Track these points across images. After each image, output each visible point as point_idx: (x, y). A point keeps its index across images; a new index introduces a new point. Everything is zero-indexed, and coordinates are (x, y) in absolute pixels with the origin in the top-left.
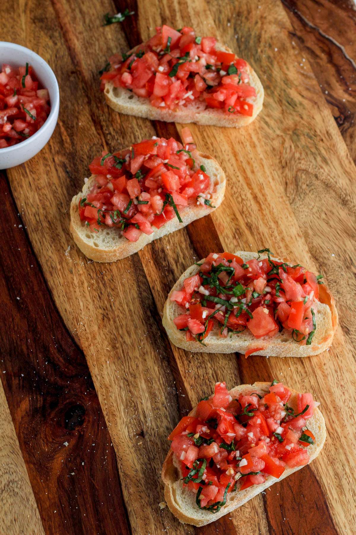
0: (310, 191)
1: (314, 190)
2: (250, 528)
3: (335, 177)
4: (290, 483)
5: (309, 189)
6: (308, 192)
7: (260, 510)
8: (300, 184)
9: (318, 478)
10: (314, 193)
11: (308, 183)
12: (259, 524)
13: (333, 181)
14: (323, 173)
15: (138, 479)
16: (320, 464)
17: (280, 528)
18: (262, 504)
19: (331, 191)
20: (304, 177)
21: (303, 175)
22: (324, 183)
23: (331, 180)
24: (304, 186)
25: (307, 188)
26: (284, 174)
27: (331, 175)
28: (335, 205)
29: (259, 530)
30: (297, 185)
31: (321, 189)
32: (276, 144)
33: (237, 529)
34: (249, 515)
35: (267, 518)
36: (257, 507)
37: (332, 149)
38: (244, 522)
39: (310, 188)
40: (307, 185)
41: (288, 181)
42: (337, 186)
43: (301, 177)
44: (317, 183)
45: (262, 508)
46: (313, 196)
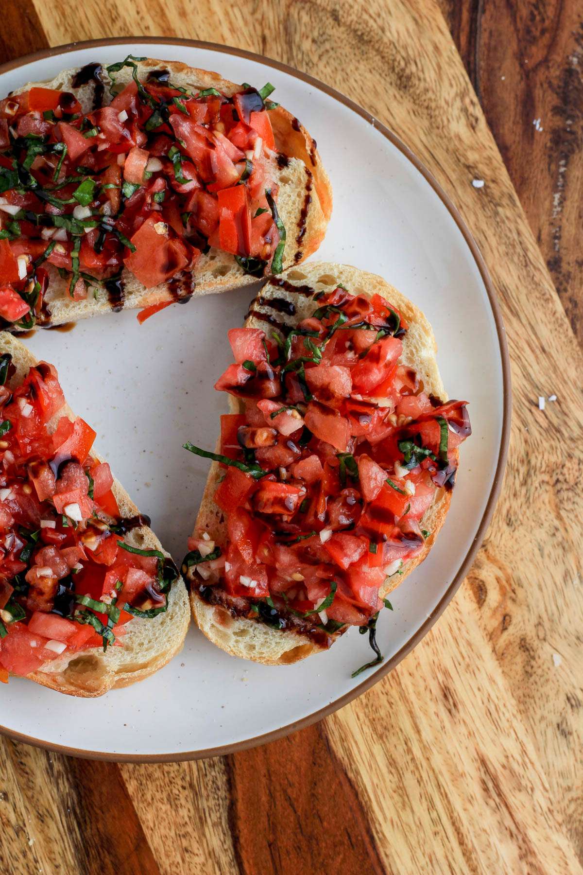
0: (320, 57)
1: (331, 53)
3: (379, 15)
4: (289, 791)
5: (320, 52)
6: (315, 59)
7: (225, 859)
8: (297, 38)
9: (351, 775)
10: (332, 61)
11: (316, 34)
13: (375, 26)
14: (351, 7)
16: (356, 742)
18: (229, 843)
19: (372, 53)
20: (305, 18)
21: (303, 14)
22: (355, 31)
23: (371, 22)
24: (307, 45)
25: (314, 48)
26: (258, 16)
27: (371, 12)
28: (379, 89)
30: (289, 43)
31: (347, 50)
34: (202, 870)
36: (218, 851)
39: (322, 49)
40: (314, 41)
41: (267, 32)
42: (385, 40)
43: (300, 20)
44: (338, 32)
45: (230, 854)
46: (328, 70)
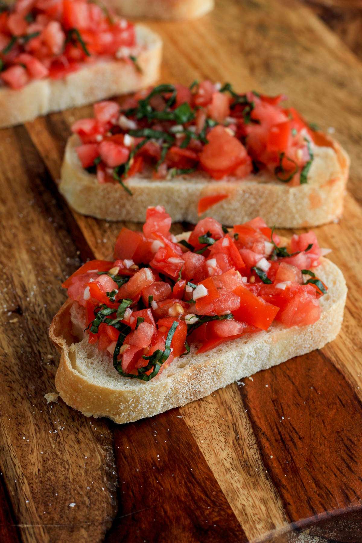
2: (219, 430)
4: (288, 372)
7: (236, 407)
9: (338, 366)
12: (234, 424)
15: (7, 365)
16: (341, 350)
17: (276, 430)
18: (238, 398)
29: (236, 432)
33: (193, 432)
34: (215, 412)
35: (250, 417)
36: (229, 401)
38: (207, 422)
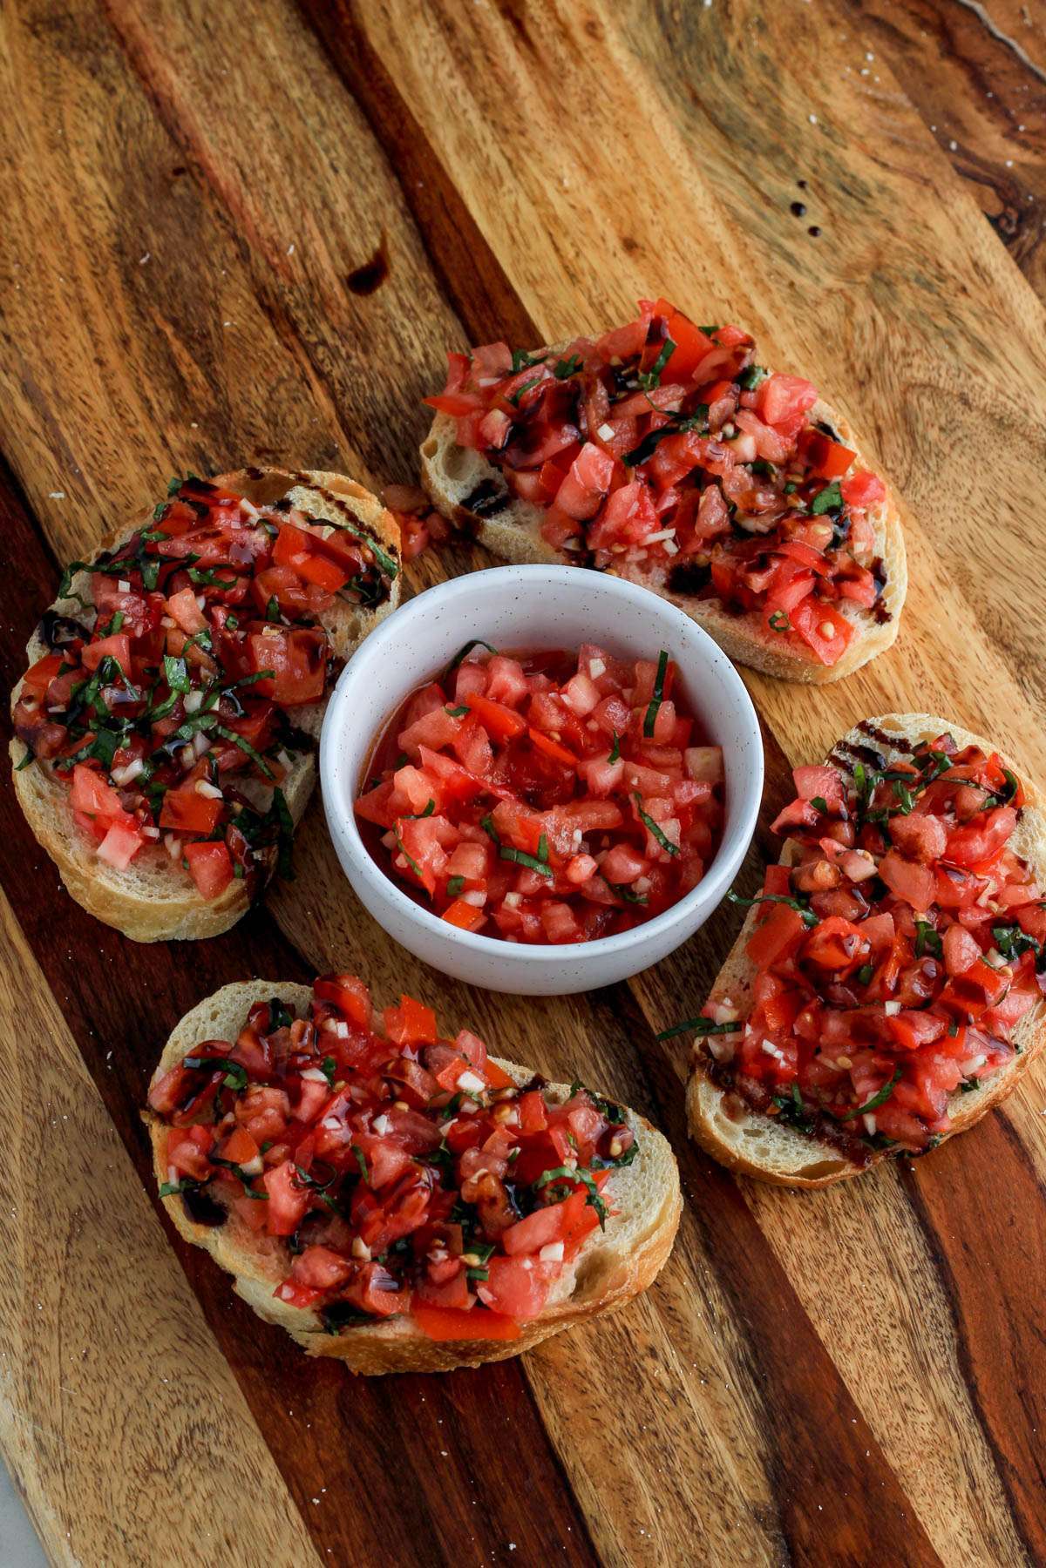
0: (952, 447)
1: (965, 441)
2: (942, 1472)
3: (1019, 396)
4: (1036, 1321)
5: (950, 441)
6: (946, 449)
7: (962, 1415)
8: (920, 427)
10: (967, 450)
11: (943, 421)
12: (964, 1455)
13: (1016, 408)
14: (983, 388)
15: (581, 1369)
17: (1030, 1459)
18: (963, 1395)
19: (1017, 439)
20: (927, 405)
21: (924, 400)
22: (992, 415)
23: (1010, 404)
24: (933, 434)
25: (943, 437)
26: (868, 405)
27: (1009, 392)
28: (1032, 477)
29: (969, 1473)
30: (912, 434)
31: (985, 436)
32: (829, 315)
33: (902, 1480)
34: (932, 1432)
35: (988, 1436)
36: (950, 1404)
37: (997, 312)
38: (920, 1454)
39: (954, 437)
40: (942, 429)
41: (881, 422)
42: (1031, 423)
43: (920, 407)
44: (971, 418)
45: (968, 1408)
46: (964, 461)
